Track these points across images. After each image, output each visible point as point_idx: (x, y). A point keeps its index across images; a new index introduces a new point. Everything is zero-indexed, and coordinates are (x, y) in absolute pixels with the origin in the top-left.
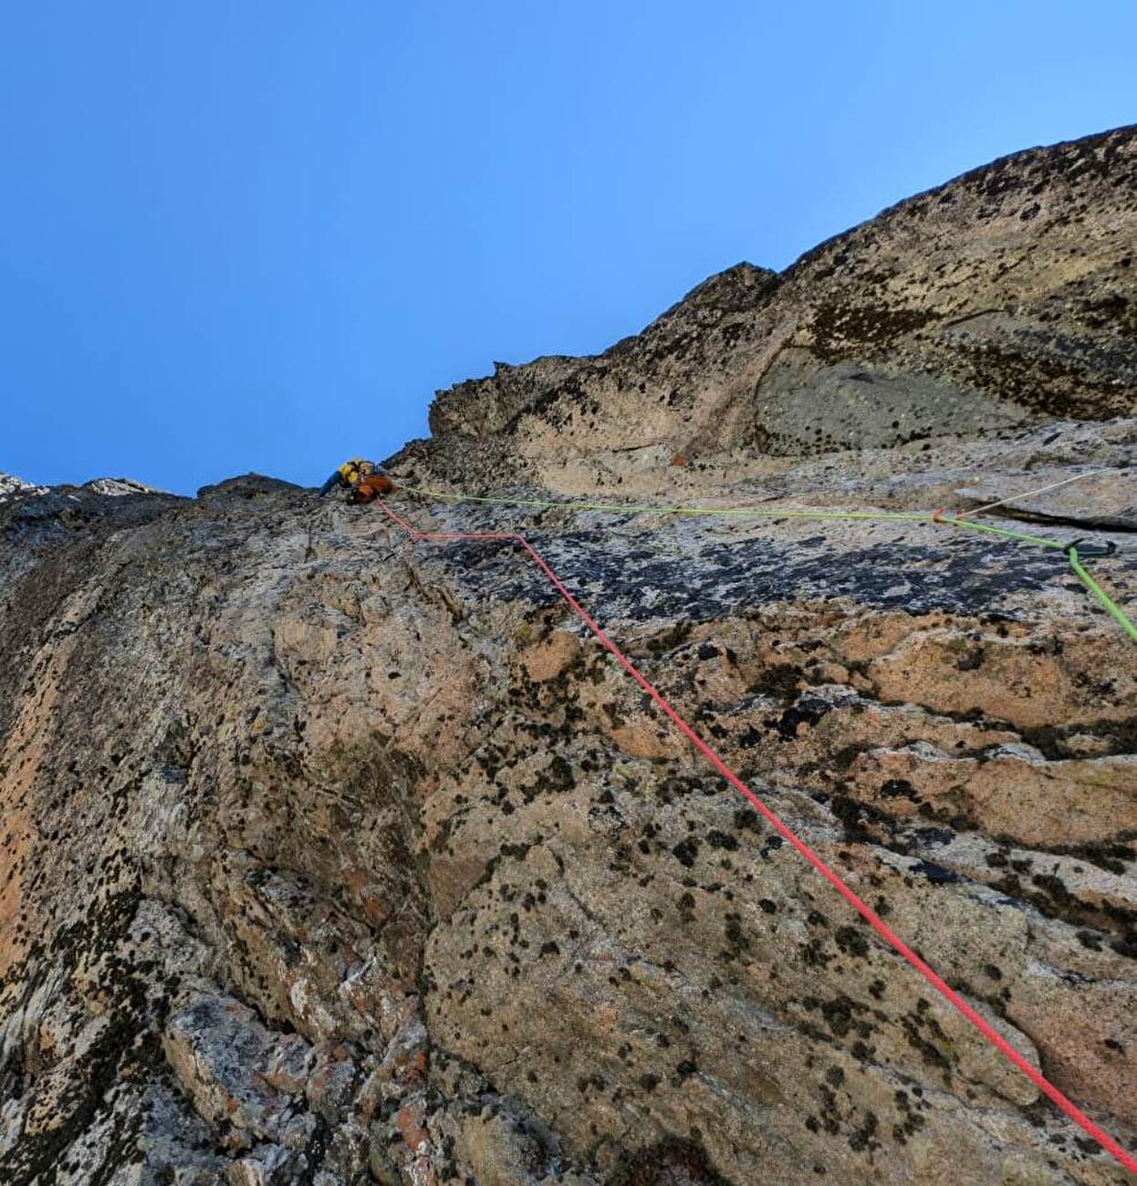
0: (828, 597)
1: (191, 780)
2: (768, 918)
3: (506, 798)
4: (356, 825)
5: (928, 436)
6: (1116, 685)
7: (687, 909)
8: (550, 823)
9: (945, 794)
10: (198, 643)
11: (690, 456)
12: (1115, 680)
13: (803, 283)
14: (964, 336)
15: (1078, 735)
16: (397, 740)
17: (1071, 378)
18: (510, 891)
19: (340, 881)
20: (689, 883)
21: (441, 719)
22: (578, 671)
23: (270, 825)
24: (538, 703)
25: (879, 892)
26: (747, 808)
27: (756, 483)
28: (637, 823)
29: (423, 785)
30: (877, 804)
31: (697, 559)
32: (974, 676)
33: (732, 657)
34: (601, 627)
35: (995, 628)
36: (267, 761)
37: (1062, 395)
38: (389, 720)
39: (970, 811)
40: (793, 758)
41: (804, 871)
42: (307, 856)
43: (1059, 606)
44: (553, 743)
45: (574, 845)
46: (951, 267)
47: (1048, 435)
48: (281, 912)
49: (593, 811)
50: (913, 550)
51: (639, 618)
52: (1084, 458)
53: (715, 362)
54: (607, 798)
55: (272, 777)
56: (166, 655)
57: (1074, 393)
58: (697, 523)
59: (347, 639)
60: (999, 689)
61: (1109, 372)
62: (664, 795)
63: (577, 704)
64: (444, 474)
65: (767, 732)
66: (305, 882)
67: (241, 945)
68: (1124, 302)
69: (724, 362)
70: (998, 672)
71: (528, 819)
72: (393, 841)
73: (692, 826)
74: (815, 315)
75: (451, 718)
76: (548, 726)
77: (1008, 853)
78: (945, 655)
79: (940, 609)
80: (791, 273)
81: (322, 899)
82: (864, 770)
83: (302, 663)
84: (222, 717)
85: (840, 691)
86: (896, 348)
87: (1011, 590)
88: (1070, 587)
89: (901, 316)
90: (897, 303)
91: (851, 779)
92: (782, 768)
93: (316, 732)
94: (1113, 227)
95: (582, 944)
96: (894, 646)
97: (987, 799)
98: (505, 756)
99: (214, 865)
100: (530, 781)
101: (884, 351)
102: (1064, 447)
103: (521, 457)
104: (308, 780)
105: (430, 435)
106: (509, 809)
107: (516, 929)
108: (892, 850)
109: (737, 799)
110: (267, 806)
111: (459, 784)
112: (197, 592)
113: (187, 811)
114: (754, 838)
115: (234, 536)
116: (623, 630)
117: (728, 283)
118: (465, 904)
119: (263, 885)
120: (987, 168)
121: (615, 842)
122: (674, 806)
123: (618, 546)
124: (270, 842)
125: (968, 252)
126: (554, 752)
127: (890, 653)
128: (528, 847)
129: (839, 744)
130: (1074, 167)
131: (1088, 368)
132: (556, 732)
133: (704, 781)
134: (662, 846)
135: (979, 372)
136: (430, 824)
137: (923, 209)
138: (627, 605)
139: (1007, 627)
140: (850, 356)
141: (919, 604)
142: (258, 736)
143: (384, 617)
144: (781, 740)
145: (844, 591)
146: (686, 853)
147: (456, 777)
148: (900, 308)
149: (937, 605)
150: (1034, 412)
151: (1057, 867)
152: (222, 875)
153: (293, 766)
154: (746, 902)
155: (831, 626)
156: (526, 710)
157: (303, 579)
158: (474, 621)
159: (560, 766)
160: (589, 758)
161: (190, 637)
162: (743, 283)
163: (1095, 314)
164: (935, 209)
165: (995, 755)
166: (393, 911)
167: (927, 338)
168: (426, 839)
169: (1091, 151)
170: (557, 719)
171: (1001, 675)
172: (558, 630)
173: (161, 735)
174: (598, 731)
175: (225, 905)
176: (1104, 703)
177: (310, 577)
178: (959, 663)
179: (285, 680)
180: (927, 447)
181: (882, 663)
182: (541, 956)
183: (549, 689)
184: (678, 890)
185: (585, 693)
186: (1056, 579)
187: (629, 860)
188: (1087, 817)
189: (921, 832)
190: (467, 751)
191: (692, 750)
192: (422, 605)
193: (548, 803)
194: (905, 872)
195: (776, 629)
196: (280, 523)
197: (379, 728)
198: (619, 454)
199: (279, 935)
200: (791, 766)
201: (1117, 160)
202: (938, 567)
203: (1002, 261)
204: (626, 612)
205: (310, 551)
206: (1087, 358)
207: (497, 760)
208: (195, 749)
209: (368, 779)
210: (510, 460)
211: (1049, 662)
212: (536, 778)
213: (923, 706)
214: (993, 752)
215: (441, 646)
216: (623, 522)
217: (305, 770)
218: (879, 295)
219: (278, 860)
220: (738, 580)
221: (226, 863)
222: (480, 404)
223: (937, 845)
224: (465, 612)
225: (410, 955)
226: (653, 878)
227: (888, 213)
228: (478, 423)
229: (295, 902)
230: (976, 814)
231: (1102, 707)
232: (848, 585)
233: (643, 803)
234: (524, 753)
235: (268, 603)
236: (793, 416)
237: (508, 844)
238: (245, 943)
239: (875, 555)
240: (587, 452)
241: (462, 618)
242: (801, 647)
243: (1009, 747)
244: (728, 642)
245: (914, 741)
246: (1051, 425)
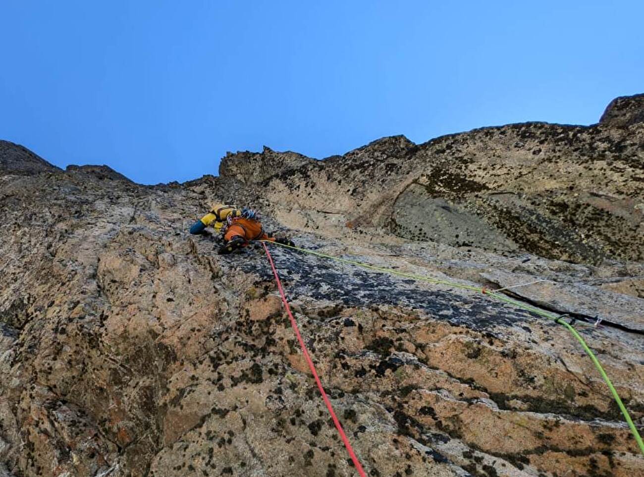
0: (414, 308)
1: (21, 337)
2: (351, 469)
3: (221, 382)
4: (125, 383)
5: (471, 246)
6: (536, 379)
7: (309, 459)
8: (243, 400)
9: (450, 418)
10: (47, 254)
11: (356, 224)
12: (536, 377)
13: (430, 153)
14: (497, 201)
15: (515, 400)
16: (163, 337)
17: (539, 235)
18: (211, 435)
19: (106, 416)
20: (313, 444)
21: (193, 330)
22: (278, 319)
23: (69, 374)
24: (251, 332)
25: (409, 463)
26: (352, 409)
27: (386, 246)
28: (292, 408)
29: (173, 366)
30: (416, 418)
31: (351, 275)
32: (474, 362)
33: (360, 328)
34: (295, 298)
35: (488, 340)
36: (77, 334)
37: (533, 243)
38: (161, 325)
39: (459, 428)
40: (380, 387)
41: (373, 446)
42: (88, 398)
43: (518, 336)
44: (255, 356)
45: (254, 414)
46: (498, 167)
47: (525, 259)
48: (63, 428)
49: (269, 397)
50: (457, 296)
51: (317, 298)
52: (538, 273)
53: (378, 180)
54: (279, 391)
55: (77, 345)
56: (23, 257)
57: (539, 243)
58: (354, 258)
59: (145, 275)
60: (484, 371)
61: (555, 237)
62: (310, 394)
63: (273, 337)
64: (222, 198)
65: (370, 371)
66: (83, 413)
67: (30, 446)
68: (567, 206)
69: (383, 181)
70: (485, 362)
71: (232, 395)
72: (146, 396)
73: (321, 414)
74: (432, 171)
75: (199, 330)
76: (254, 346)
77: (473, 452)
78: (463, 348)
79: (464, 325)
80: (424, 146)
81: (92, 425)
82: (414, 399)
83: (114, 281)
84: (53, 302)
85: (410, 357)
86: (465, 198)
87: (499, 324)
88: (525, 328)
89: (471, 183)
90: (471, 176)
91: (406, 402)
92: (373, 391)
93: (114, 323)
94: (569, 170)
95: (246, 471)
96: (439, 339)
97: (469, 424)
98: (226, 358)
99: (24, 392)
100: (237, 374)
101: (460, 198)
102: (530, 266)
103: (267, 200)
104: (101, 351)
105: (218, 175)
106: (221, 388)
107: (211, 457)
108: (419, 442)
109: (348, 403)
110: (70, 362)
111: (195, 369)
112: (54, 224)
113: (14, 355)
114: (352, 425)
115: (87, 198)
116: (307, 302)
117: (392, 143)
118: (183, 438)
119: (55, 410)
120: (522, 125)
121: (278, 416)
122: (314, 401)
123: (312, 260)
124: (65, 385)
125: (507, 162)
126: (255, 361)
127: (437, 342)
128: (228, 411)
129: (404, 383)
130: (559, 137)
131: (547, 233)
132: (258, 350)
133: (332, 391)
134: (303, 422)
135: (500, 221)
136: (173, 389)
137: (492, 134)
138: (311, 290)
139: (493, 341)
140: (443, 196)
141: (455, 320)
142: (75, 318)
143: (171, 266)
144: (376, 376)
145: (421, 307)
146: (315, 428)
147: (195, 365)
148: (471, 179)
149: (464, 323)
150: (520, 247)
151: (495, 462)
152: (28, 399)
153: (93, 341)
154: (341, 459)
155: (412, 323)
156: (244, 335)
157: (125, 233)
158: (224, 279)
159: (256, 369)
160: (273, 368)
161: (42, 250)
162: (399, 146)
163: (554, 208)
164: (497, 136)
165: (476, 402)
166: (136, 438)
167: (480, 197)
168: (168, 398)
169: (567, 132)
170: (260, 343)
171: (486, 364)
172: (270, 294)
173: (8, 305)
174: (281, 353)
175: (24, 419)
176: (529, 387)
177: (130, 233)
178: (468, 353)
179: (100, 289)
180: (469, 251)
181: (432, 346)
182: (221, 474)
183: (260, 326)
184: (306, 447)
185: (280, 332)
186: (519, 323)
187: (283, 428)
188: (512, 440)
189: (435, 435)
190: (204, 351)
191: (329, 373)
192: (196, 264)
193: (245, 389)
194: (423, 454)
195: (385, 319)
196: (118, 198)
197: (154, 328)
198: (320, 213)
199: (58, 442)
200: (378, 391)
201: (577, 140)
202: (466, 306)
203: (521, 170)
204: (310, 294)
205: (133, 219)
206: (547, 228)
207: (220, 359)
208: (28, 318)
209: (140, 357)
210: (261, 200)
211: (509, 361)
212: (241, 374)
213: (447, 372)
214: (476, 400)
215: (202, 290)
216: (316, 248)
217: (101, 345)
218: (463, 170)
219: (68, 397)
220: (371, 290)
221: (33, 393)
222: (251, 166)
223: (441, 443)
224: (220, 273)
225: (141, 465)
226: (294, 439)
227: (476, 131)
228: (247, 177)
229: (73, 423)
230: (462, 430)
231: (528, 389)
232: (424, 305)
233: (298, 398)
234: (237, 358)
235: (100, 241)
236: (410, 218)
237: (217, 408)
238: (33, 444)
239: (438, 294)
240: (303, 208)
241: (217, 277)
242: (396, 330)
243: (483, 399)
244: (360, 320)
245: (440, 389)
246: (527, 255)
